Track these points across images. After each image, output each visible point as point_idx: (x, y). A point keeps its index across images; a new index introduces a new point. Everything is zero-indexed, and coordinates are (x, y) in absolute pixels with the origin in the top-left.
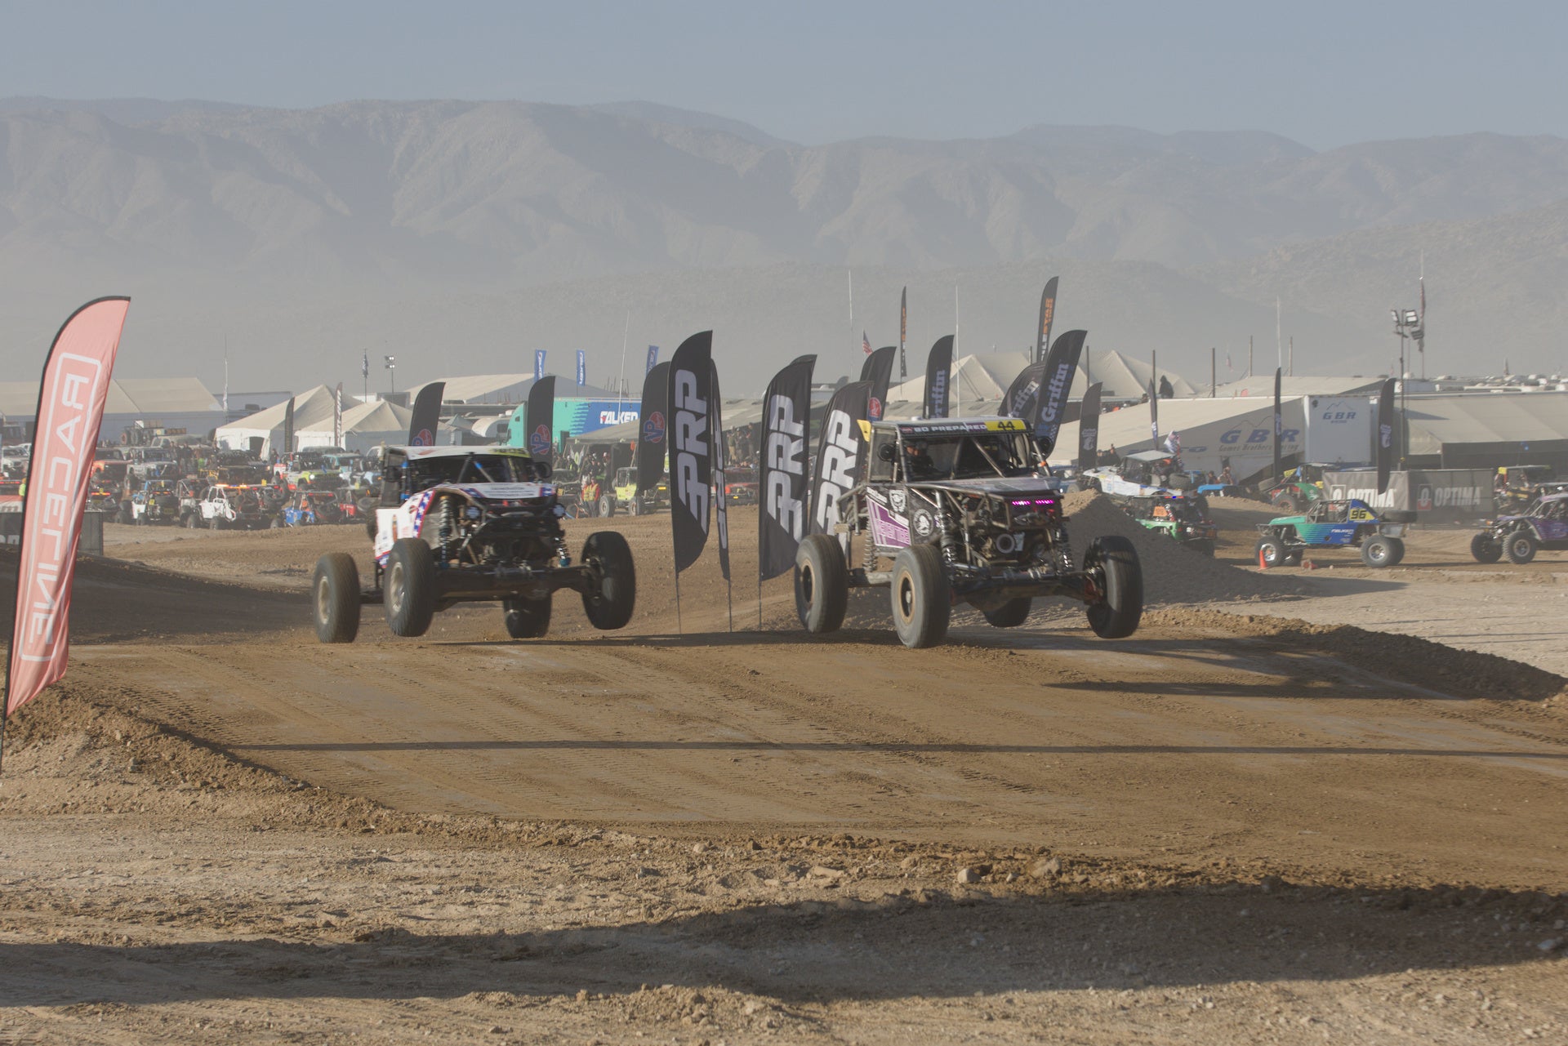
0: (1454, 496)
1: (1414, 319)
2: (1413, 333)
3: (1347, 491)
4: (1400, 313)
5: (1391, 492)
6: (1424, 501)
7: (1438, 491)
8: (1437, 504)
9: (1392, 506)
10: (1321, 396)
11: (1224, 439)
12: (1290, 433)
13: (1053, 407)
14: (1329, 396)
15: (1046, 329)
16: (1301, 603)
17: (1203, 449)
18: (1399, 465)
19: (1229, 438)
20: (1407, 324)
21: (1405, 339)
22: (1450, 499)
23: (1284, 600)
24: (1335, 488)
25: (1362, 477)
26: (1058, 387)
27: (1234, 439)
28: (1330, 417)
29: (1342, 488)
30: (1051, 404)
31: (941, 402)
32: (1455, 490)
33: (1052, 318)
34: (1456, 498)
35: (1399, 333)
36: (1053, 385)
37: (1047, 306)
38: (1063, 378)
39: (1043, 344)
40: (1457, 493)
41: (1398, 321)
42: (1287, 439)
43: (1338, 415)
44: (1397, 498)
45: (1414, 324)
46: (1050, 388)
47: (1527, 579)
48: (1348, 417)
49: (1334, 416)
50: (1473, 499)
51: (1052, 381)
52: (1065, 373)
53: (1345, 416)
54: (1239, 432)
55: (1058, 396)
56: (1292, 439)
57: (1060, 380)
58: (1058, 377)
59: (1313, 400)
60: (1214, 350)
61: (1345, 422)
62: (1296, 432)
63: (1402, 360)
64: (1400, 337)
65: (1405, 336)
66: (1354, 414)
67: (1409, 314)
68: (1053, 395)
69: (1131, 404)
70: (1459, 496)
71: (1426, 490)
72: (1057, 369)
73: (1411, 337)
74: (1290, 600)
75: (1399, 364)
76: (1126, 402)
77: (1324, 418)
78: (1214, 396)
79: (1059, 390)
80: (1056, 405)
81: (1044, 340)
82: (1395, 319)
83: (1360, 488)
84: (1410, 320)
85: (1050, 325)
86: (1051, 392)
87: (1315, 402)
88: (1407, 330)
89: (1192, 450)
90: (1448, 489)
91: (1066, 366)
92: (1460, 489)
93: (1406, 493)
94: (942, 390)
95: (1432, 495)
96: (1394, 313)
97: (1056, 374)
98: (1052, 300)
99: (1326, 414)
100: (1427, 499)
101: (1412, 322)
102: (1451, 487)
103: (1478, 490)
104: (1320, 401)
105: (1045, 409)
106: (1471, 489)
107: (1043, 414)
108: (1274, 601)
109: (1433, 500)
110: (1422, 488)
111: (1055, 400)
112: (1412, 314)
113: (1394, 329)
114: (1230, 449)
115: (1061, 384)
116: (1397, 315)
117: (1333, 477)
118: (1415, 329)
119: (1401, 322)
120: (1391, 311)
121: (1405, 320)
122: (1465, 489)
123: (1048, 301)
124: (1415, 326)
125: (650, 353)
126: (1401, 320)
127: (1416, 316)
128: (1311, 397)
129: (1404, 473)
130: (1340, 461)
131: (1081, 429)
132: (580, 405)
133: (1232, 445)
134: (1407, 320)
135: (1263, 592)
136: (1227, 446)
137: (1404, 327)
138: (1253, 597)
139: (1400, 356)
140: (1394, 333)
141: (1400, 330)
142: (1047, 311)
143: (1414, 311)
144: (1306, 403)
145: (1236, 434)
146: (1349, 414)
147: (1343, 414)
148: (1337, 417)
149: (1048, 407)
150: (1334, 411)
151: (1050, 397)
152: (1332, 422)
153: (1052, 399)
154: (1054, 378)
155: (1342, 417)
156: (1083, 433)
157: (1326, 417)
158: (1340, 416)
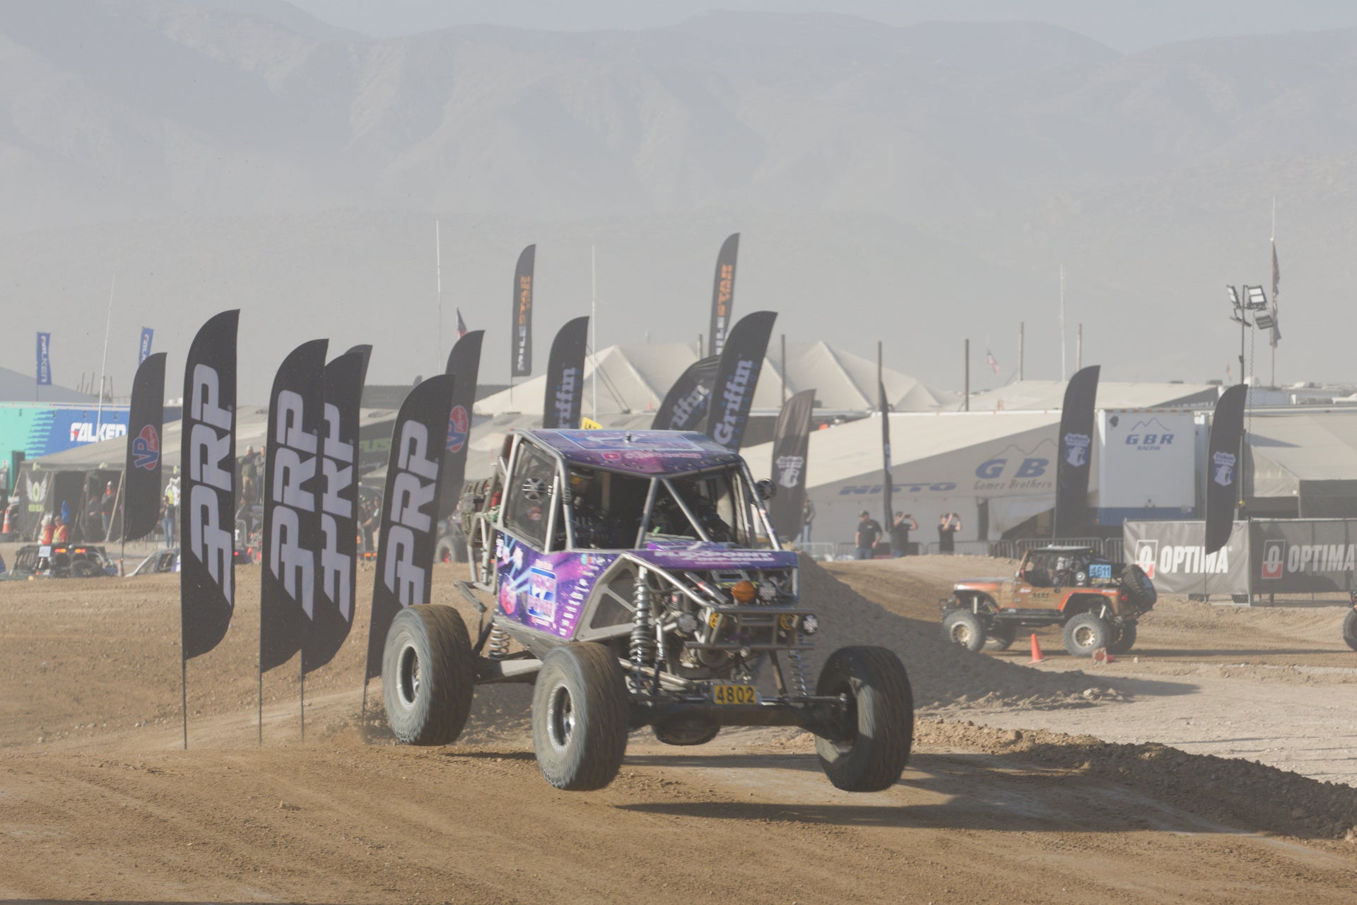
0: (1316, 558)
1: (1261, 299)
2: (1258, 320)
3: (1161, 547)
4: (1239, 291)
5: (1224, 550)
6: (1272, 565)
7: (1294, 549)
8: (1292, 569)
9: (1225, 571)
10: (1123, 411)
11: (981, 472)
13: (730, 423)
14: (1135, 411)
15: (722, 310)
16: (1091, 712)
17: (951, 486)
18: (1237, 512)
19: (989, 471)
20: (1251, 305)
21: (1246, 328)
22: (1312, 561)
23: (1066, 706)
24: (1142, 545)
25: (1181, 530)
26: (737, 394)
27: (997, 473)
28: (1135, 442)
29: (1152, 545)
30: (727, 418)
32: (1318, 548)
33: (731, 294)
34: (1320, 561)
35: (1238, 319)
36: (730, 391)
37: (724, 275)
38: (744, 381)
39: (718, 331)
40: (1321, 553)
41: (1238, 302)
43: (1147, 438)
44: (1232, 558)
45: (1261, 306)
46: (728, 395)
48: (1162, 442)
49: (1140, 442)
50: (1344, 561)
51: (729, 385)
52: (746, 373)
53: (1158, 440)
54: (1003, 461)
55: (736, 407)
57: (740, 384)
58: (737, 379)
59: (1111, 416)
60: (967, 342)
61: (1158, 448)
63: (1242, 359)
64: (1239, 325)
65: (1249, 325)
66: (1172, 437)
67: (1253, 292)
68: (730, 406)
69: (846, 419)
70: (1324, 558)
71: (1275, 549)
72: (737, 368)
73: (1256, 326)
74: (1075, 706)
75: (1239, 364)
76: (839, 417)
77: (1128, 442)
78: (967, 409)
79: (739, 399)
80: (733, 419)
81: (721, 325)
82: (1233, 299)
83: (1179, 544)
84: (1255, 300)
85: (729, 304)
86: (727, 401)
87: (1113, 422)
88: (1250, 315)
89: (935, 488)
90: (1306, 548)
91: (749, 364)
92: (1326, 547)
93: (1247, 551)
94: (570, 397)
95: (1284, 556)
96: (1231, 291)
97: (734, 375)
98: (730, 268)
99: (1129, 438)
100: (1277, 562)
101: (1258, 304)
102: (1313, 544)
103: (1351, 547)
104: (1121, 418)
105: (719, 426)
106: (1342, 547)
108: (1052, 708)
109: (1286, 562)
110: (1270, 545)
111: (733, 413)
112: (1258, 291)
113: (1234, 316)
114: (990, 486)
115: (741, 390)
116: (1235, 293)
117: (1138, 527)
118: (1262, 314)
119: (1241, 304)
120: (1228, 286)
121: (1247, 301)
122: (1333, 547)
123: (724, 268)
124: (1262, 309)
125: (143, 338)
126: (1241, 300)
127: (1263, 294)
128: (1108, 411)
129: (1244, 523)
130: (1150, 506)
131: (775, 457)
132: (42, 413)
133: (993, 481)
134: (1250, 300)
135: (1036, 696)
136: (985, 481)
137: (1246, 311)
138: (1021, 703)
139: (1241, 354)
140: (1232, 318)
141: (1240, 316)
142: (723, 283)
143: (1260, 287)
144: (1101, 421)
145: (1000, 465)
146: (1164, 437)
147: (1155, 437)
148: (1146, 442)
149: (723, 423)
150: (1142, 433)
151: (725, 408)
152: (1139, 448)
153: (727, 412)
154: (732, 381)
155: (1153, 441)
156: (778, 462)
157: (1130, 440)
158: (1150, 439)
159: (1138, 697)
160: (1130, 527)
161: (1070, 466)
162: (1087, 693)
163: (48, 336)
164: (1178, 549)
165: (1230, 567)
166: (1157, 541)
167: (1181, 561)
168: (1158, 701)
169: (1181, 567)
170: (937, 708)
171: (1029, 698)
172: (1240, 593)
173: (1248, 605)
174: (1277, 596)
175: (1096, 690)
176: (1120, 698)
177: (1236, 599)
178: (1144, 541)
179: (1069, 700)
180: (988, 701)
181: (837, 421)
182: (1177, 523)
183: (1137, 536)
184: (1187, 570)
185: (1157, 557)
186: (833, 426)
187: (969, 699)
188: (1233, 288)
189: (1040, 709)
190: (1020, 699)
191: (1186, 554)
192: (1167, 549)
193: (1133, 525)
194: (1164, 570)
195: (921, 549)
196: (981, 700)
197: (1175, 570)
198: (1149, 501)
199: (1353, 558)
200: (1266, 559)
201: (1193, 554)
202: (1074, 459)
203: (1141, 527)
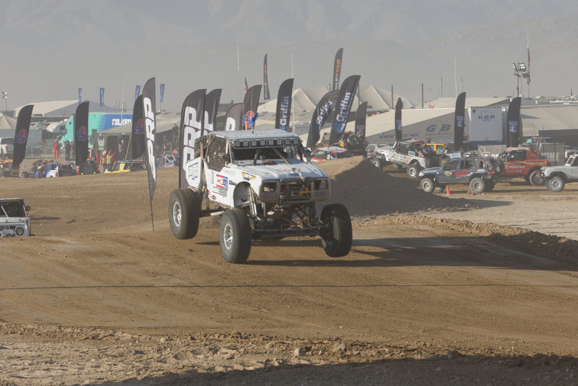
1: (524, 68)
2: (523, 75)
3: (491, 155)
4: (516, 64)
10: (477, 107)
11: (428, 129)
13: (343, 115)
14: (481, 107)
15: (337, 75)
16: (468, 212)
17: (417, 135)
19: (431, 129)
20: (521, 70)
21: (519, 78)
23: (459, 211)
24: (485, 154)
25: (498, 148)
27: (433, 130)
28: (482, 118)
29: (488, 154)
30: (341, 113)
31: (286, 112)
33: (341, 69)
35: (516, 75)
36: (343, 103)
37: (338, 63)
38: (348, 100)
39: (336, 82)
40: (547, 156)
43: (486, 116)
45: (524, 70)
46: (341, 105)
48: (491, 118)
49: (483, 118)
50: (555, 158)
51: (342, 101)
52: (348, 97)
53: (489, 117)
54: (436, 126)
55: (345, 109)
57: (346, 101)
58: (345, 99)
60: (422, 84)
61: (489, 120)
63: (518, 88)
64: (517, 77)
65: (520, 77)
66: (494, 116)
67: (521, 65)
68: (342, 108)
69: (381, 112)
72: (345, 95)
73: (522, 77)
74: (462, 210)
75: (517, 90)
76: (379, 111)
77: (479, 118)
78: (423, 108)
79: (345, 106)
80: (344, 113)
81: (336, 80)
82: (515, 68)
83: (497, 153)
84: (522, 68)
85: (339, 73)
86: (341, 107)
87: (474, 110)
88: (520, 73)
89: (412, 135)
91: (349, 94)
92: (548, 153)
94: (287, 106)
96: (514, 65)
97: (344, 97)
98: (340, 60)
99: (479, 117)
101: (523, 69)
102: (544, 153)
103: (557, 154)
104: (477, 110)
105: (338, 115)
106: (554, 153)
107: (337, 118)
108: (454, 211)
111: (344, 111)
112: (523, 65)
113: (515, 73)
114: (431, 134)
115: (346, 103)
116: (515, 66)
117: (483, 148)
118: (525, 73)
119: (517, 70)
120: (513, 63)
121: (519, 68)
122: (551, 153)
123: (338, 60)
124: (524, 71)
125: (137, 89)
126: (517, 68)
127: (525, 66)
128: (472, 108)
130: (487, 140)
131: (356, 125)
132: (102, 116)
133: (432, 133)
134: (520, 68)
135: (448, 207)
136: (429, 133)
137: (519, 72)
138: (443, 210)
140: (514, 74)
141: (517, 73)
142: (337, 66)
143: (524, 63)
144: (470, 111)
145: (434, 127)
146: (491, 117)
147: (488, 116)
148: (485, 118)
149: (340, 114)
150: (484, 115)
151: (341, 109)
152: (483, 120)
153: (342, 110)
154: (343, 100)
155: (488, 118)
156: (357, 127)
157: (480, 117)
161: (458, 127)
162: (466, 206)
163: (103, 89)
166: (490, 152)
168: (490, 209)
170: (414, 212)
171: (446, 208)
175: (469, 205)
176: (478, 207)
178: (485, 152)
179: (460, 208)
180: (433, 209)
181: (378, 113)
182: (496, 146)
183: (483, 151)
186: (376, 115)
187: (425, 209)
188: (514, 64)
189: (450, 211)
190: (443, 208)
193: (481, 147)
196: (429, 209)
198: (487, 139)
199: (558, 157)
202: (459, 125)
203: (484, 147)
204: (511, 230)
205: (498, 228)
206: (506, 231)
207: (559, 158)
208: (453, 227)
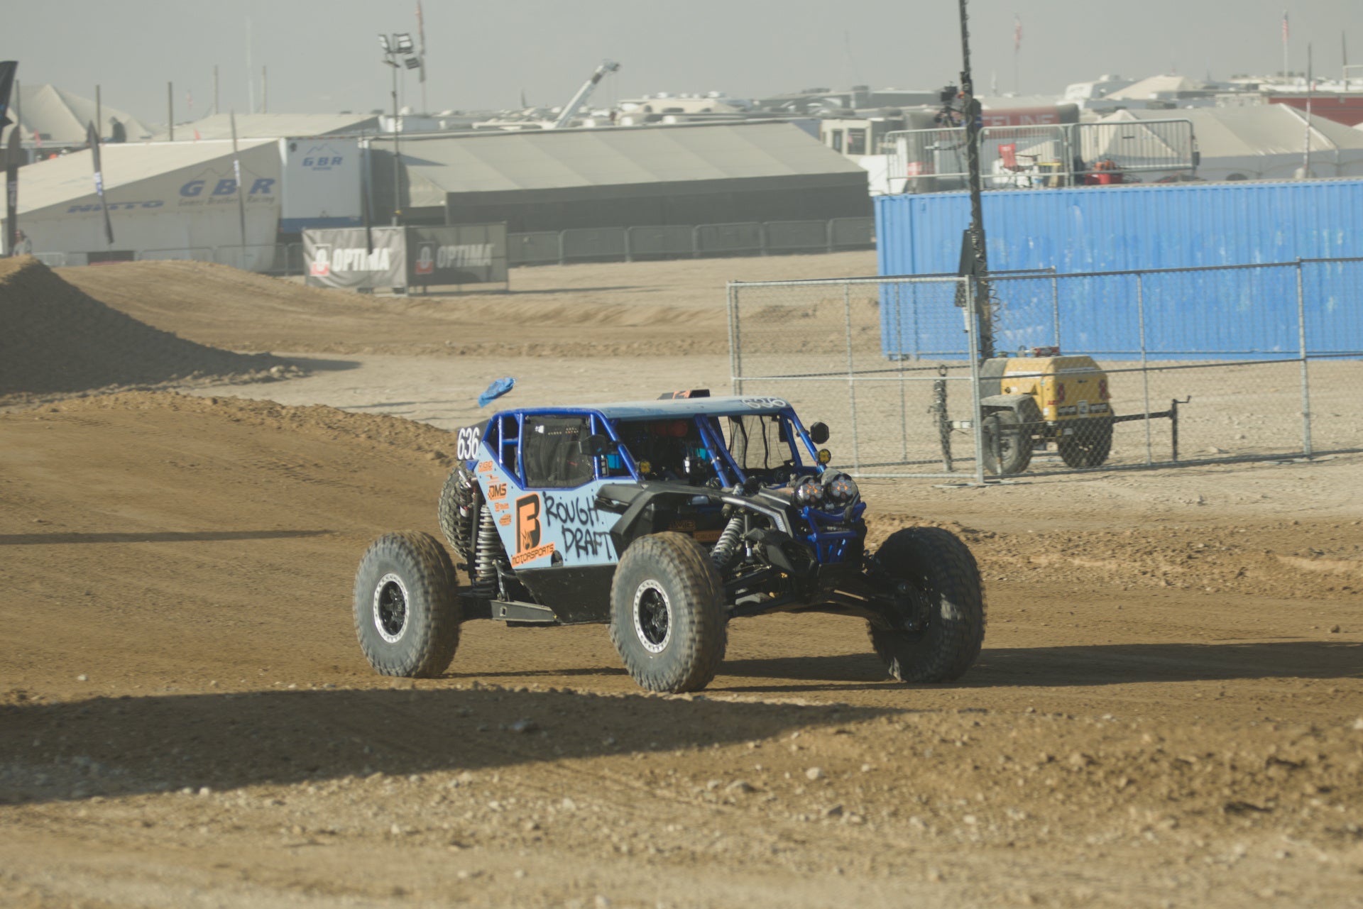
0: (460, 255)
1: (409, 45)
2: (406, 62)
3: (333, 250)
4: (390, 38)
6: (425, 262)
7: (442, 249)
8: (441, 265)
10: (300, 138)
11: (184, 191)
12: (264, 183)
14: (311, 138)
16: (278, 385)
17: (159, 204)
18: (394, 220)
19: (191, 190)
20: (400, 50)
21: (398, 70)
22: (456, 259)
23: (257, 381)
24: (318, 248)
25: (349, 235)
27: (197, 192)
29: (326, 248)
32: (461, 248)
34: (463, 259)
35: (389, 62)
40: (463, 252)
41: (389, 48)
42: (260, 190)
43: (321, 160)
45: (408, 50)
47: (544, 353)
48: (333, 163)
49: (315, 164)
50: (483, 258)
53: (330, 162)
54: (202, 182)
56: (266, 190)
59: (291, 142)
61: (329, 168)
62: (271, 182)
63: (394, 94)
64: (390, 68)
65: (397, 66)
66: (341, 159)
67: (401, 39)
69: (72, 150)
70: (466, 256)
71: (426, 250)
73: (404, 67)
74: (264, 381)
75: (391, 98)
76: (66, 148)
77: (305, 164)
78: (172, 139)
82: (385, 45)
83: (346, 246)
84: (405, 45)
87: (293, 145)
88: (400, 58)
89: (146, 205)
90: (452, 249)
92: (467, 247)
93: (404, 252)
95: (434, 255)
96: (382, 39)
100: (428, 260)
101: (405, 49)
102: (458, 243)
103: (489, 247)
104: (300, 145)
106: (480, 247)
108: (246, 383)
109: (436, 260)
110: (423, 246)
112: (405, 38)
113: (385, 59)
114: (192, 203)
116: (387, 41)
117: (314, 234)
118: (410, 56)
119: (392, 49)
120: (381, 35)
121: (397, 47)
122: (473, 247)
124: (409, 53)
126: (391, 46)
127: (410, 40)
128: (288, 139)
129: (401, 228)
130: (325, 216)
134: (399, 46)
135: (233, 374)
136: (188, 199)
137: (396, 55)
138: (222, 379)
139: (392, 90)
140: (383, 61)
141: (391, 58)
143: (406, 35)
144: (283, 147)
145: (200, 185)
146: (334, 160)
147: (327, 159)
148: (319, 164)
150: (316, 156)
152: (315, 169)
155: (326, 163)
157: (307, 162)
158: (323, 161)
159: (316, 372)
160: (307, 234)
162: (274, 370)
164: (348, 251)
165: (392, 263)
166: (329, 245)
167: (348, 261)
169: (351, 266)
171: (228, 375)
172: (398, 286)
173: (404, 296)
174: (431, 289)
175: (281, 368)
176: (301, 373)
177: (397, 291)
178: (319, 245)
179: (259, 376)
180: (195, 378)
181: (64, 151)
182: (346, 231)
183: (313, 242)
184: (355, 268)
185: (330, 258)
186: (61, 156)
187: (177, 379)
188: (384, 36)
189: (237, 383)
191: (354, 256)
192: (338, 252)
193: (310, 232)
194: (336, 269)
195: (136, 256)
196: (189, 378)
197: (345, 268)
198: (324, 212)
199: (490, 256)
200: (419, 258)
201: (360, 255)
203: (317, 234)
204: (369, 421)
205: (340, 417)
206: (359, 422)
207: (493, 258)
208: (239, 415)
